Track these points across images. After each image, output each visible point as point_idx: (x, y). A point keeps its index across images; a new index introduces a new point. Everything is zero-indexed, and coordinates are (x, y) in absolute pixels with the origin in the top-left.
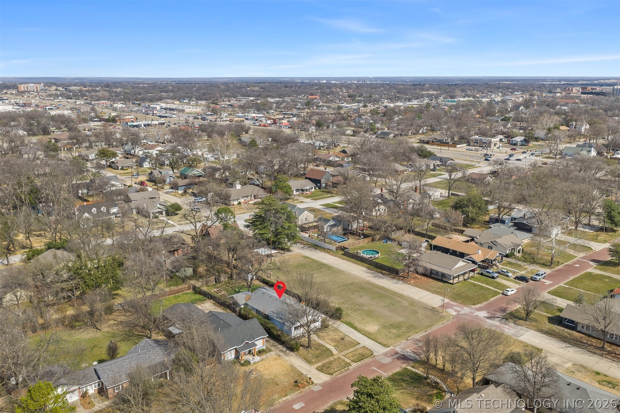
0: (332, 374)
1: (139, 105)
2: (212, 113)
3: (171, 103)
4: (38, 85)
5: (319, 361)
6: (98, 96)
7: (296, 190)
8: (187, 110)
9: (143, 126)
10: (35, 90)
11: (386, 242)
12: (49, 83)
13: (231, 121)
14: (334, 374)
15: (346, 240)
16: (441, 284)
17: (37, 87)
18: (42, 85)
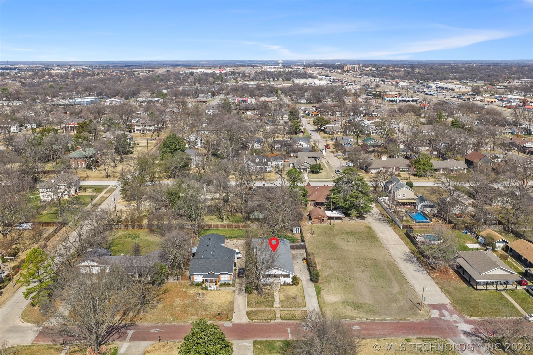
0: (252, 320)
1: (421, 83)
2: (474, 93)
3: (451, 83)
4: (358, 66)
5: (256, 307)
6: (394, 75)
7: (443, 169)
8: (457, 90)
9: (398, 101)
10: (355, 70)
11: (466, 233)
12: (366, 64)
13: (482, 101)
14: (254, 321)
15: (427, 222)
16: (464, 285)
17: (350, 67)
18: (361, 65)
